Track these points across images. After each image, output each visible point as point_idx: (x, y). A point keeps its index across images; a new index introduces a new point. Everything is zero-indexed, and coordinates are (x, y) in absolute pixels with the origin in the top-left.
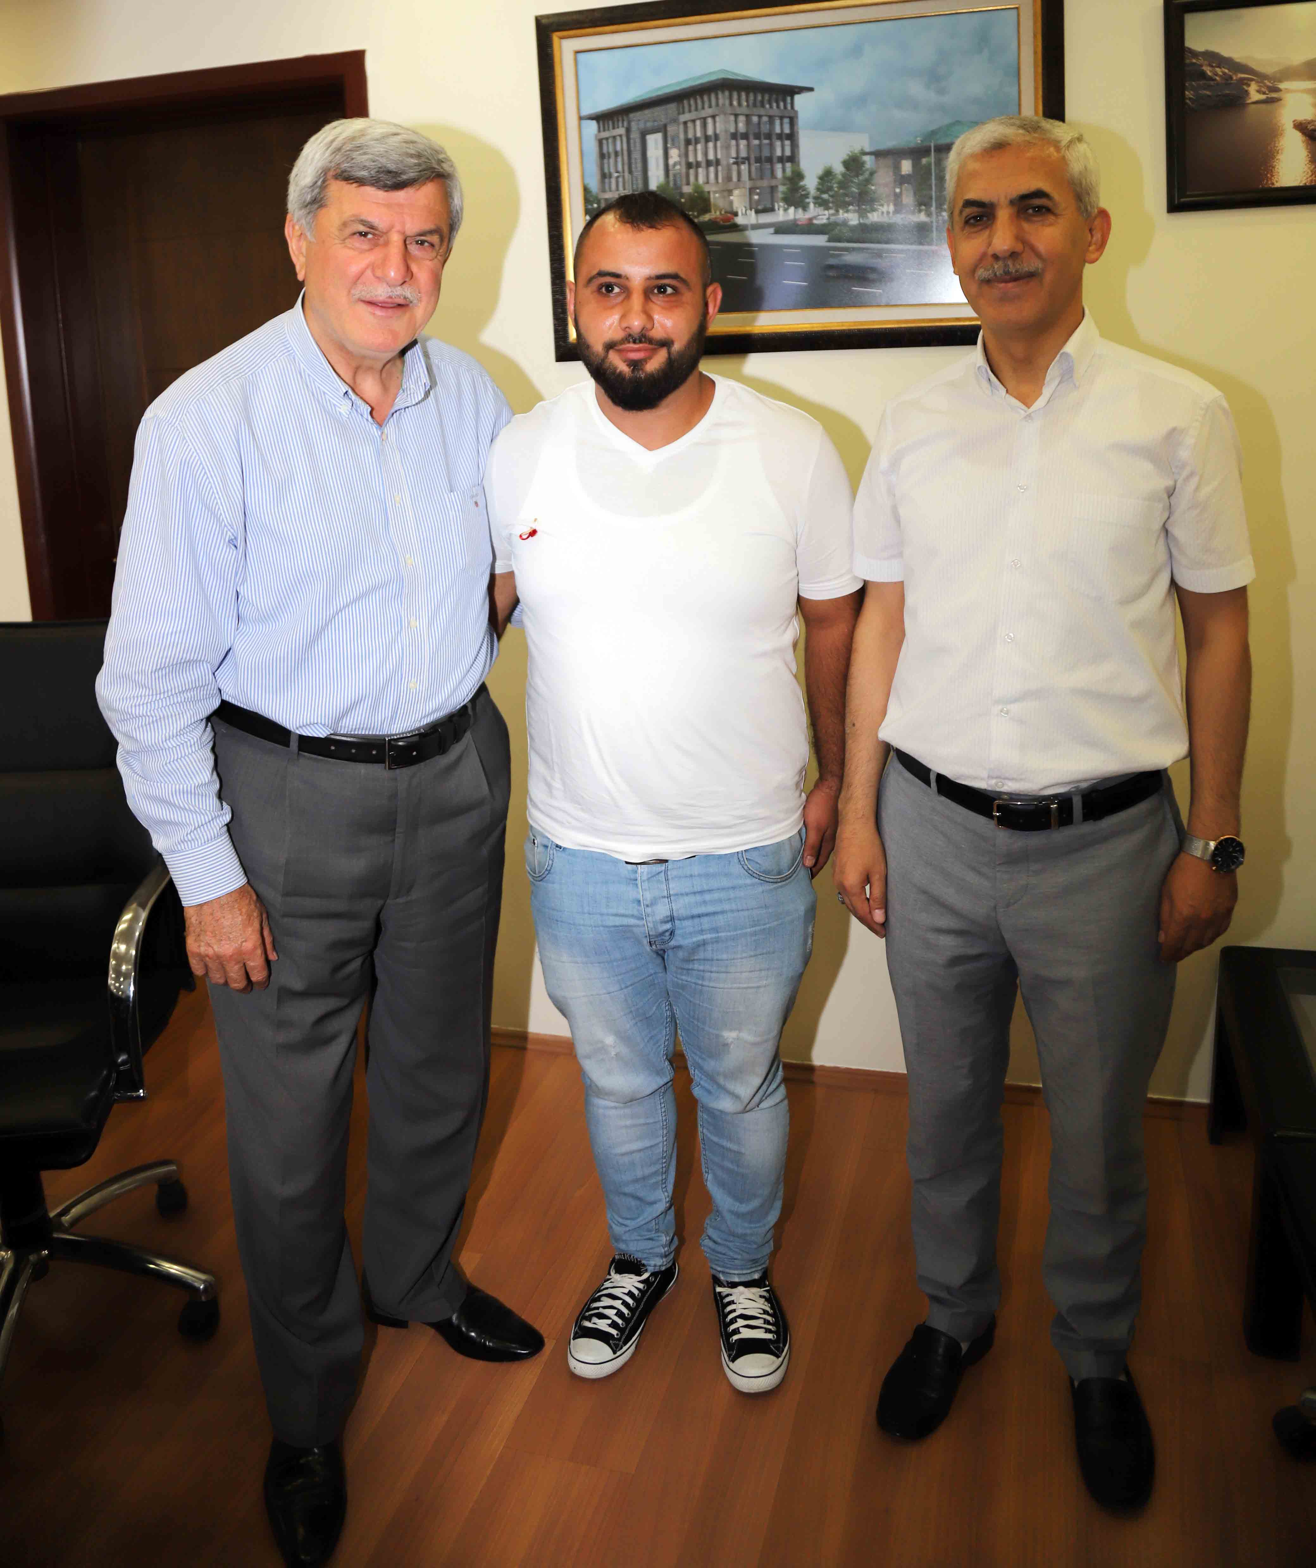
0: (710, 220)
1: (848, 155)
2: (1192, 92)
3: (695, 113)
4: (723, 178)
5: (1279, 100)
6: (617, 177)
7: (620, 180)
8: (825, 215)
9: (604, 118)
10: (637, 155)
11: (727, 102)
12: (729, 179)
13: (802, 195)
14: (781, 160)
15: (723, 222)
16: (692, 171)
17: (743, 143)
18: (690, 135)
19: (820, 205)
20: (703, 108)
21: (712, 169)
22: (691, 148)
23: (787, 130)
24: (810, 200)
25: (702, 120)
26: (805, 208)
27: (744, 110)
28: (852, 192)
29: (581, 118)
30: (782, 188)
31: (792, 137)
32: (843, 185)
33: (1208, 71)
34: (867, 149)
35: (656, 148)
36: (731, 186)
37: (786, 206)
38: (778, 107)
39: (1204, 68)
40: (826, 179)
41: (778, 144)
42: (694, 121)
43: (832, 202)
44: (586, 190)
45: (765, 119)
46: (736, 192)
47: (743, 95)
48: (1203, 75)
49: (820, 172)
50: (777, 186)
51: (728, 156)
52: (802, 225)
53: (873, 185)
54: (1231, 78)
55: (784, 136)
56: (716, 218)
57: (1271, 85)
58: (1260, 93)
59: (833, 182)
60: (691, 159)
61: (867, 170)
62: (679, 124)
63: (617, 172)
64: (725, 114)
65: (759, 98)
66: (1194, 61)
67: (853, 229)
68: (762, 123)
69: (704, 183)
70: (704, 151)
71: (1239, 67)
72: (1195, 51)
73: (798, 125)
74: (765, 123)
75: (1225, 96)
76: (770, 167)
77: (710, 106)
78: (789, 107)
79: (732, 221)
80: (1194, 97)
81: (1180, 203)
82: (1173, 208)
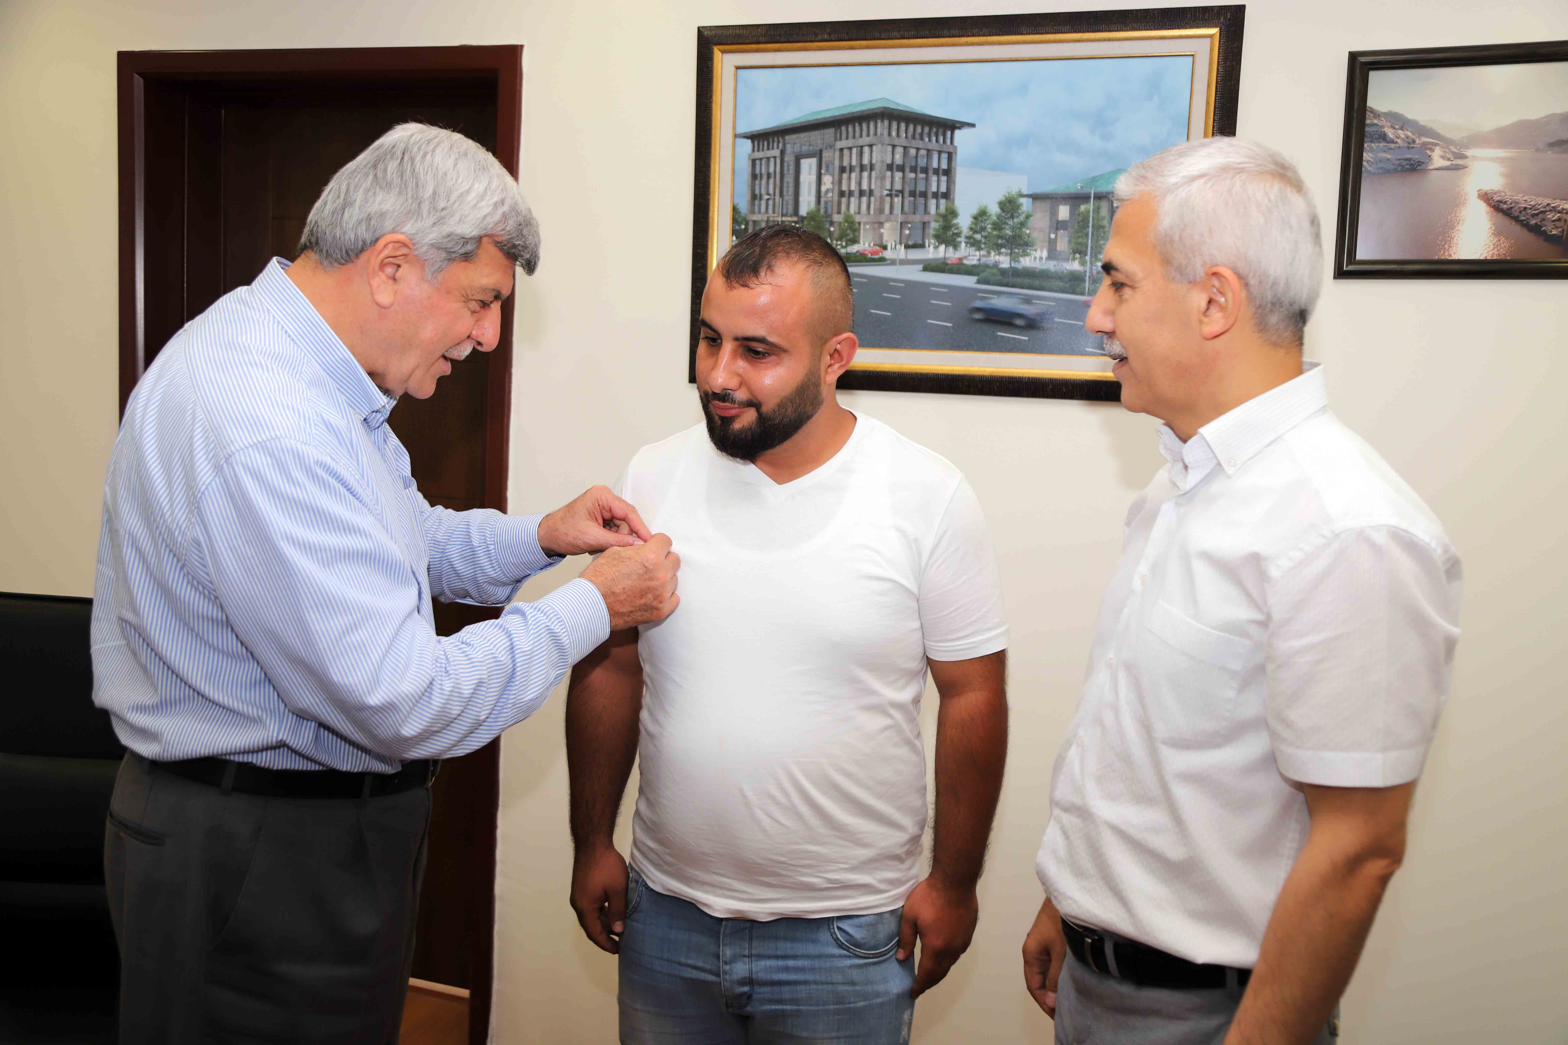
0: (858, 251)
1: (1005, 196)
2: (1370, 154)
3: (853, 140)
4: (874, 210)
6: (768, 200)
7: (771, 202)
8: (975, 256)
9: (759, 138)
10: (789, 179)
11: (886, 132)
12: (881, 211)
13: (954, 234)
14: (935, 195)
15: (871, 254)
16: (844, 200)
17: (898, 175)
18: (846, 163)
19: (972, 245)
20: (861, 136)
21: (864, 200)
22: (845, 176)
23: (944, 166)
24: (962, 239)
25: (859, 148)
26: (956, 246)
27: (902, 141)
28: (1006, 234)
29: (736, 136)
30: (934, 225)
31: (948, 172)
32: (997, 226)
33: (1390, 133)
34: (1025, 192)
35: (810, 174)
36: (883, 218)
37: (937, 244)
38: (937, 141)
39: (1386, 130)
40: (980, 219)
41: (934, 179)
42: (850, 149)
43: (985, 244)
44: (735, 209)
45: (923, 152)
46: (887, 225)
47: (903, 126)
48: (1383, 137)
49: (975, 211)
50: (929, 222)
51: (882, 187)
52: (952, 264)
53: (1027, 229)
54: (1414, 142)
55: (941, 171)
56: (865, 250)
57: (1457, 151)
58: (1444, 159)
59: (987, 222)
60: (844, 188)
61: (1023, 212)
62: (834, 151)
63: (768, 194)
64: (883, 144)
65: (919, 129)
66: (1375, 121)
67: (1003, 272)
68: (919, 155)
69: (855, 213)
70: (858, 180)
71: (1423, 131)
72: (1377, 111)
73: (956, 161)
74: (922, 156)
75: (1406, 160)
76: (923, 202)
77: (868, 135)
78: (948, 141)
79: (880, 254)
80: (1372, 160)
81: (1347, 269)
82: (1340, 274)
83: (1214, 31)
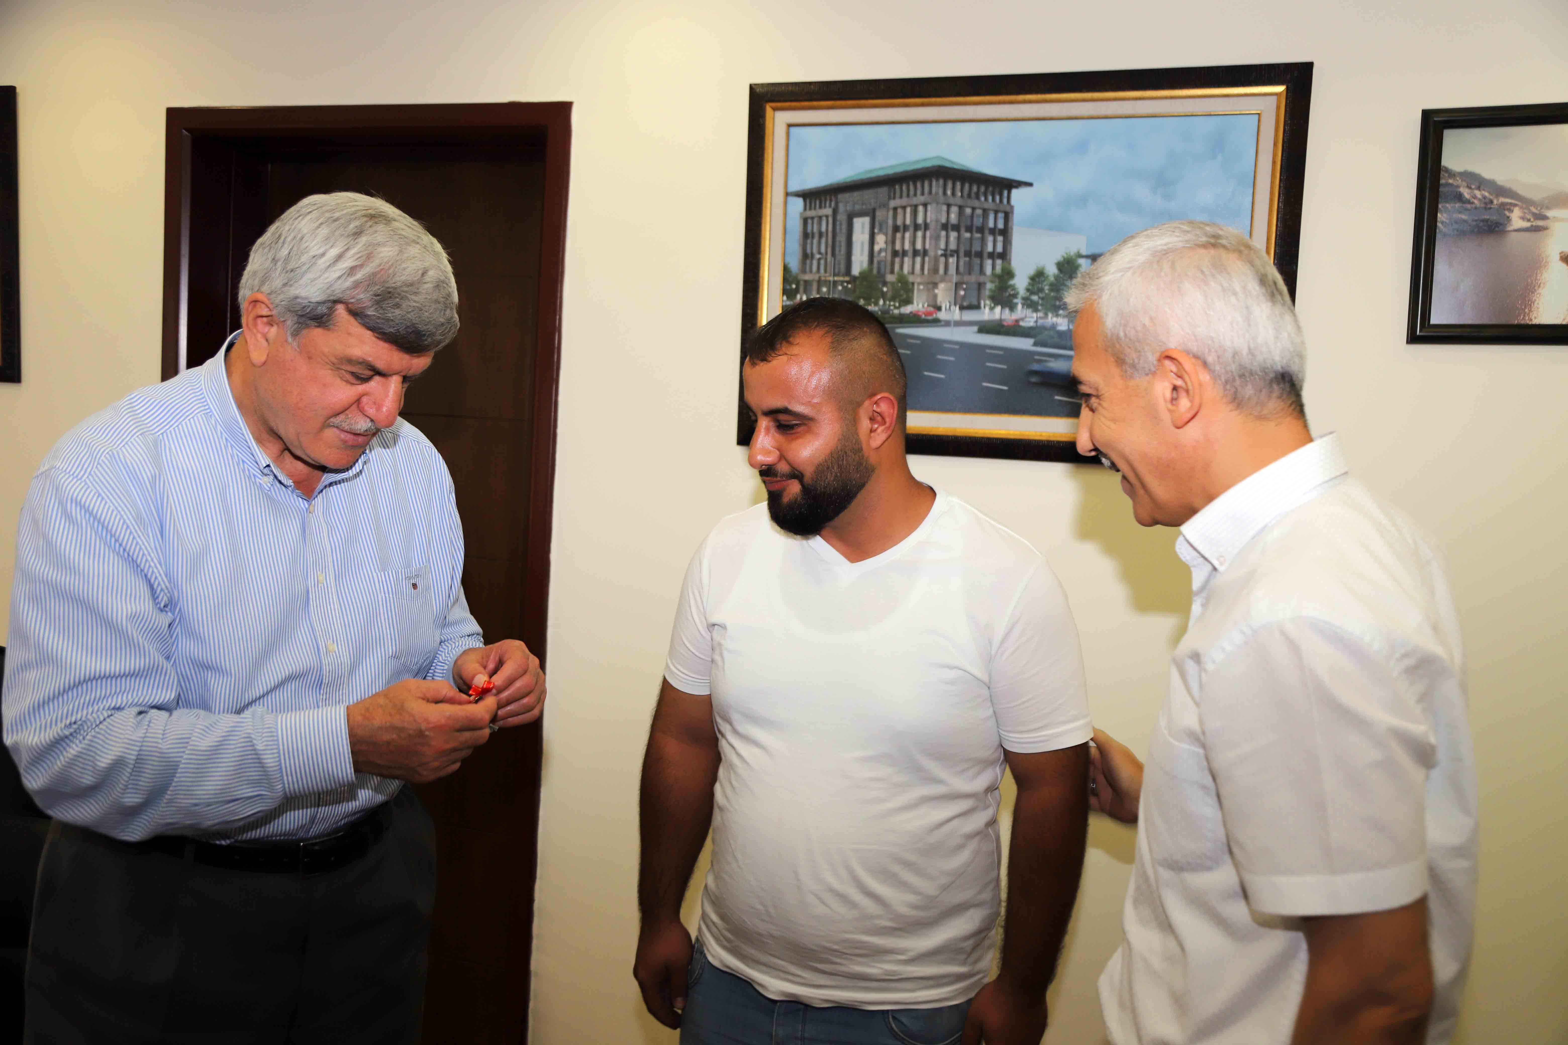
0: (911, 313)
1: (1063, 257)
2: (1445, 215)
3: (907, 199)
4: (929, 270)
5: (1545, 228)
6: (819, 260)
7: (822, 262)
8: (1032, 317)
9: (811, 196)
10: (842, 238)
11: (941, 191)
12: (935, 270)
13: (1010, 295)
14: (992, 256)
15: (925, 315)
16: (897, 260)
17: (953, 235)
18: (899, 222)
19: (1029, 306)
20: (915, 195)
21: (918, 260)
22: (899, 235)
23: (1001, 225)
24: (1018, 301)
25: (913, 208)
26: (1012, 308)
27: (958, 200)
29: (787, 194)
30: (989, 286)
31: (1005, 233)
32: (1055, 287)
33: (1466, 193)
34: (1084, 252)
35: (863, 233)
36: (937, 278)
37: (993, 305)
38: (994, 200)
39: (1462, 190)
40: (1038, 280)
41: (990, 239)
42: (904, 208)
43: (1042, 305)
44: (786, 269)
45: (979, 212)
46: (942, 286)
47: (958, 185)
48: (1459, 197)
49: (1032, 271)
50: (985, 283)
52: (1008, 326)
54: (1491, 202)
55: (997, 231)
56: (918, 311)
57: (1538, 212)
58: (1524, 220)
59: (1045, 283)
60: (898, 247)
62: (888, 209)
63: (820, 253)
64: (937, 203)
65: (975, 188)
66: (1450, 181)
67: (1061, 334)
68: (975, 215)
69: (908, 273)
70: (912, 239)
71: (1501, 191)
72: (1451, 170)
73: (1013, 220)
74: (978, 216)
75: (1483, 221)
76: (979, 262)
77: (923, 194)
78: (1005, 201)
79: (935, 315)
80: (1447, 221)
81: (1421, 334)
82: (1413, 338)
83: (1281, 89)
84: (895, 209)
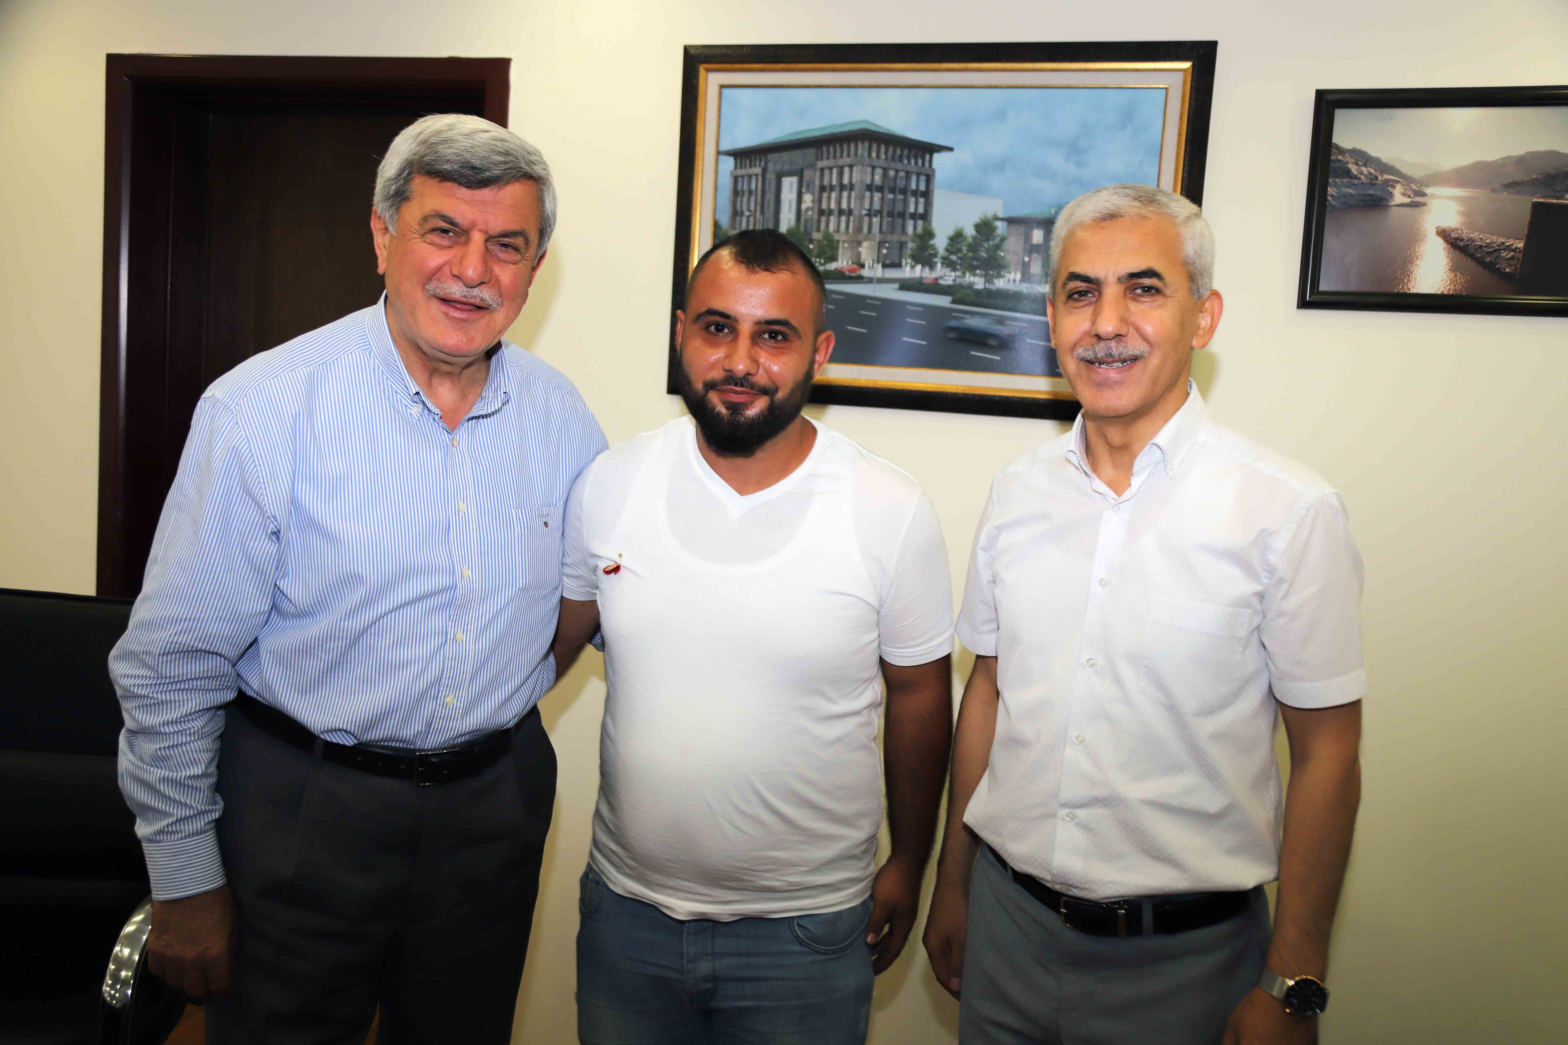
0: (836, 269)
1: (981, 219)
2: (1334, 189)
3: (833, 160)
4: (853, 229)
5: (1424, 204)
6: (748, 217)
7: (752, 219)
8: (950, 276)
9: (742, 156)
10: (770, 196)
11: (866, 153)
12: (859, 229)
13: (930, 255)
14: (914, 216)
15: (849, 272)
16: (823, 219)
17: (877, 196)
18: (826, 182)
19: (948, 266)
20: (842, 156)
21: (844, 218)
22: (825, 195)
23: (922, 188)
24: (938, 260)
25: (839, 169)
26: (932, 267)
27: (882, 162)
28: (981, 256)
29: (719, 153)
30: (911, 245)
31: (927, 195)
32: (974, 247)
33: (1354, 169)
34: (1001, 215)
35: (791, 192)
36: (861, 237)
37: (913, 263)
38: (916, 163)
39: (1350, 166)
40: (956, 240)
41: (912, 200)
42: (831, 169)
43: (960, 265)
44: (716, 225)
45: (902, 174)
46: (865, 244)
47: (883, 148)
48: (1348, 173)
49: (951, 232)
50: (906, 243)
52: (928, 284)
53: (1002, 251)
54: (1376, 178)
55: (919, 193)
56: (843, 268)
57: (1417, 189)
58: (1405, 196)
59: (963, 244)
60: (824, 206)
61: (999, 235)
62: (815, 170)
63: (749, 210)
64: (863, 165)
65: (898, 152)
66: (1340, 157)
67: (978, 292)
68: (898, 178)
69: (834, 231)
70: (838, 199)
71: (1385, 168)
72: (1341, 147)
73: (934, 183)
74: (901, 178)
75: (1369, 195)
76: (901, 222)
77: (849, 156)
78: (927, 164)
79: (858, 272)
80: (1336, 195)
81: (1311, 299)
82: (1303, 304)
83: (1187, 65)
84: (822, 170)
